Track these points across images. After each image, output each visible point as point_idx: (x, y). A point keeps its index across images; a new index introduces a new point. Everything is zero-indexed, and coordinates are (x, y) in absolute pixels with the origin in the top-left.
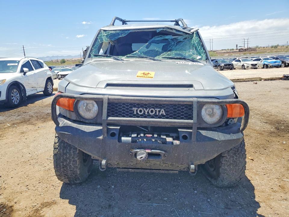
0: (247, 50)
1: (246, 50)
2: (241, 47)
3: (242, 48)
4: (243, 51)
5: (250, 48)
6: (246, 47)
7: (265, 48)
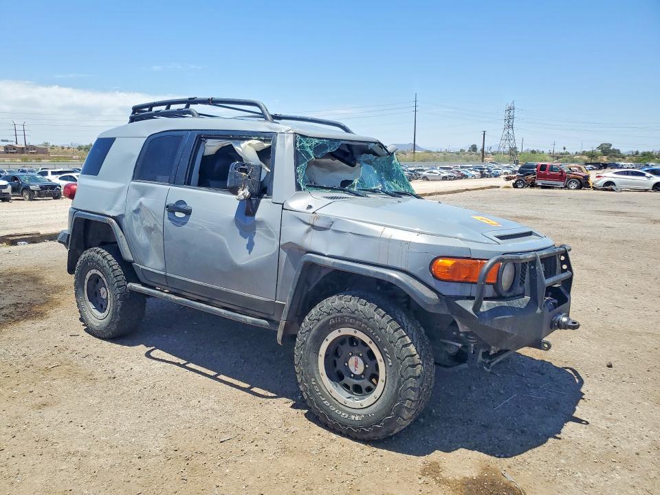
0: (25, 150)
1: (22, 150)
2: (7, 141)
3: (10, 143)
4: (16, 152)
5: (33, 148)
6: (21, 144)
7: (66, 149)
